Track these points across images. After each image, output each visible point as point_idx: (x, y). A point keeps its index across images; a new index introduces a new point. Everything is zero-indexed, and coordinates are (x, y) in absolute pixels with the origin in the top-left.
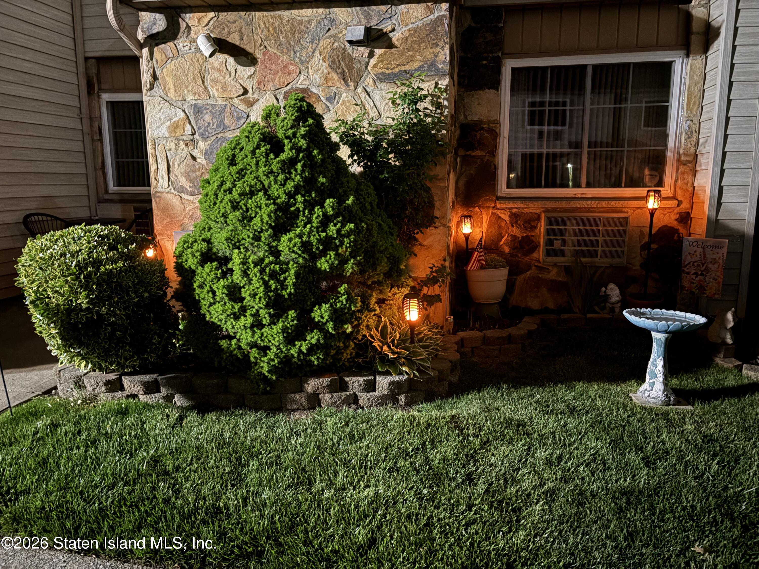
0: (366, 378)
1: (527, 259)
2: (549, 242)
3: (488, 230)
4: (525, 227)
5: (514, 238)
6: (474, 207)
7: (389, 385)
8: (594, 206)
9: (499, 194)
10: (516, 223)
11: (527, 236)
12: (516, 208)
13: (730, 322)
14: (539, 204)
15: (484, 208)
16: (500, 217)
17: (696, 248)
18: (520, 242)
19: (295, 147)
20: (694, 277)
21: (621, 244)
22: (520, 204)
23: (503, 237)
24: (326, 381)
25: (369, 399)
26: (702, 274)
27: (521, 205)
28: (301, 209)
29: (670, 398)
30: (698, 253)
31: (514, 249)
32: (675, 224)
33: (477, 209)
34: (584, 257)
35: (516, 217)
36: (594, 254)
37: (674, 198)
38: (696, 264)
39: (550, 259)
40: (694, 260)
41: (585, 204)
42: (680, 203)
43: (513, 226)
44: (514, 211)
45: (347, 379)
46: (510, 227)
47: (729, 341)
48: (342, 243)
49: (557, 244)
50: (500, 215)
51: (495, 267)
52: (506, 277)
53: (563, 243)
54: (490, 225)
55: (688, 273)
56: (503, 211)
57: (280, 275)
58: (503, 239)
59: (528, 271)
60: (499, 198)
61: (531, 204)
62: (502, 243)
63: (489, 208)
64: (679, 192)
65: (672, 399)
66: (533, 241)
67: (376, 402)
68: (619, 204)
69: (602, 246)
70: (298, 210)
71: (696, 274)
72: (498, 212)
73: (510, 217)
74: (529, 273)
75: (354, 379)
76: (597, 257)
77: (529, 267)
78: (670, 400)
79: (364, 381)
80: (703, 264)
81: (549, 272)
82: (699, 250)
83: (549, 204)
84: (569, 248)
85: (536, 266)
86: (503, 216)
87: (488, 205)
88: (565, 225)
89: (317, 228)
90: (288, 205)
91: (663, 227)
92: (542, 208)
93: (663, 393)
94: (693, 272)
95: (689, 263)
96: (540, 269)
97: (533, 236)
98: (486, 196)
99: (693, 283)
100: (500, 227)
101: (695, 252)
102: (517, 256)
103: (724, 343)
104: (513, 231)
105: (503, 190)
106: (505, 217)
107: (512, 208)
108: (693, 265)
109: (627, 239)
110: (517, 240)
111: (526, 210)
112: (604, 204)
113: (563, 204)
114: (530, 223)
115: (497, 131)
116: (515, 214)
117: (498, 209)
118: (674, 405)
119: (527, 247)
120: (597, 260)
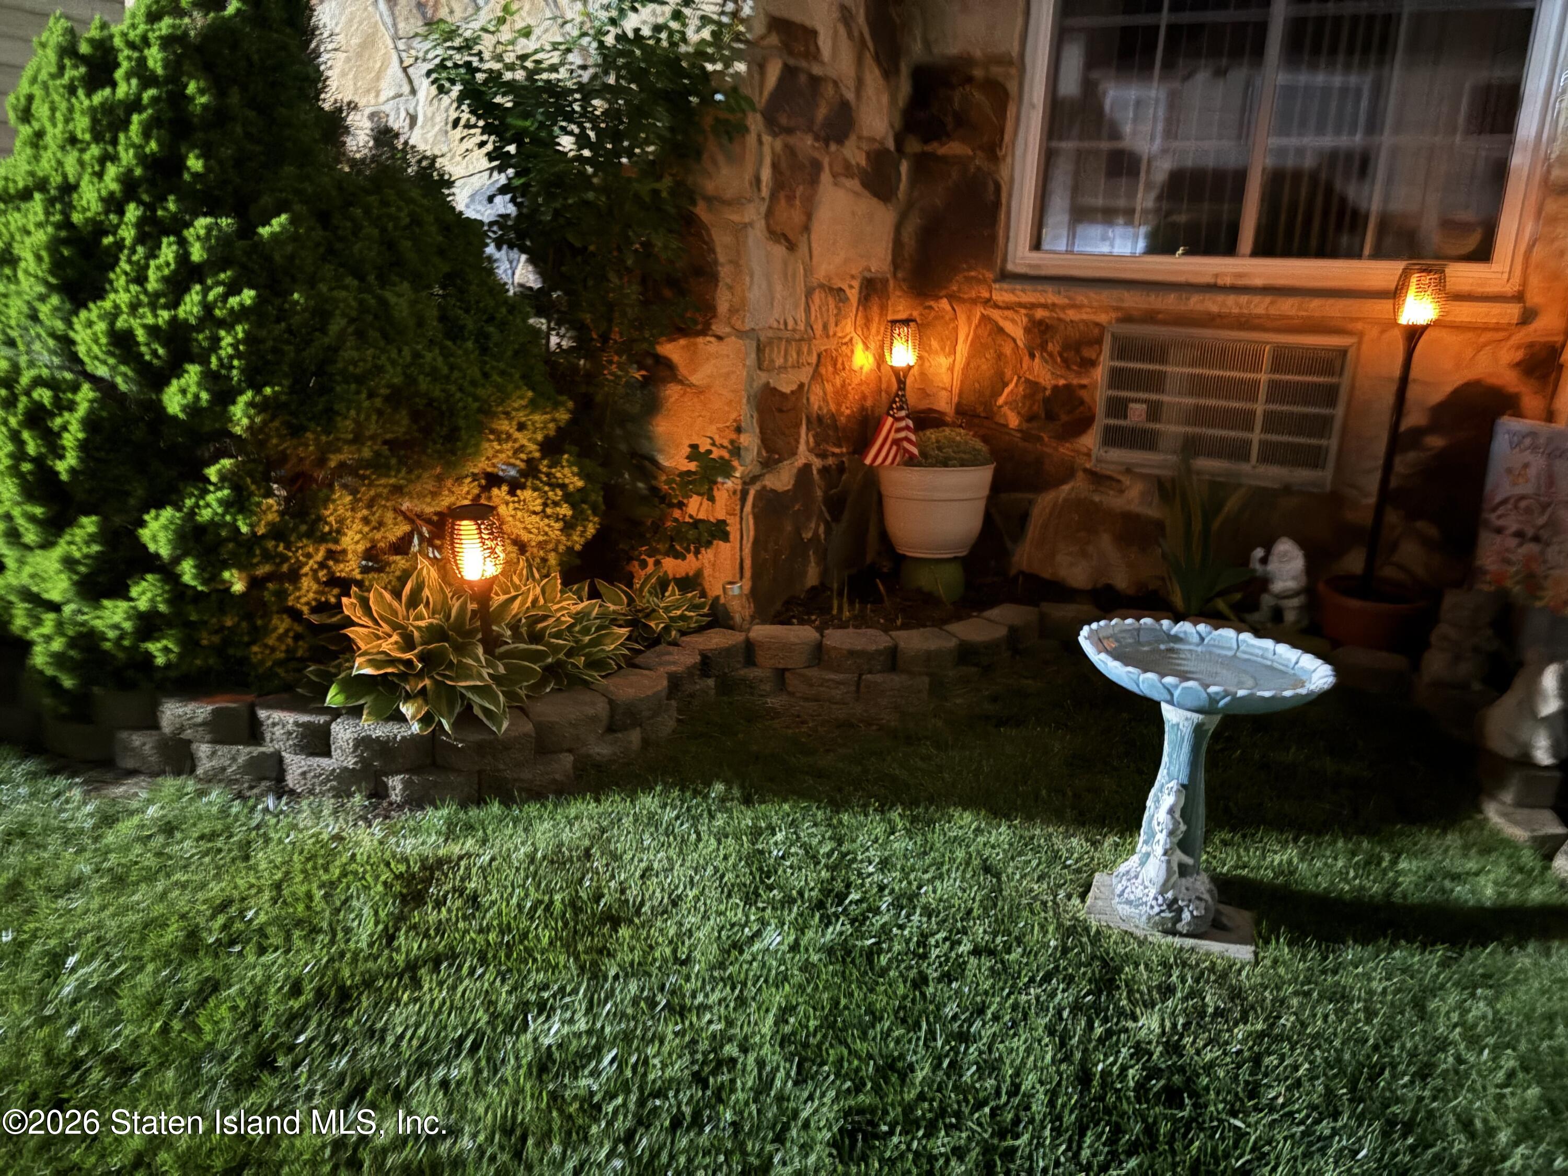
0: (304, 718)
1: (1065, 450)
2: (1117, 408)
3: (968, 364)
4: (1065, 361)
5: (1033, 387)
6: (937, 298)
7: (356, 747)
8: (1260, 310)
9: (1010, 267)
10: (1043, 347)
11: (1067, 387)
12: (1044, 306)
13: (1545, 698)
14: (1106, 296)
15: (961, 301)
16: (1001, 330)
17: (1528, 456)
18: (1046, 401)
19: (141, 71)
20: (1512, 542)
21: (1322, 426)
22: (1050, 296)
23: (1006, 385)
24: (201, 711)
25: (304, 774)
26: (1536, 539)
27: (1060, 300)
28: (128, 242)
29: (1180, 910)
30: (1532, 472)
31: (1030, 418)
32: (1509, 380)
33: (944, 304)
34: (1210, 455)
35: (1043, 333)
36: (1239, 451)
37: (1519, 297)
38: (1523, 504)
39: (1117, 455)
40: (1519, 490)
41: (1231, 304)
42: (1528, 317)
43: (1032, 356)
44: (1040, 314)
45: (262, 714)
46: (1026, 358)
47: (1543, 755)
48: (215, 341)
49: (1137, 413)
50: (1002, 323)
51: (945, 463)
52: (985, 492)
53: (1155, 411)
54: (977, 349)
55: (1499, 531)
56: (1009, 313)
57: (52, 415)
58: (1007, 391)
59: (1063, 481)
60: (1005, 276)
61: (1082, 296)
62: (1001, 401)
63: (974, 301)
64: (1535, 281)
65: (1186, 916)
66: (1082, 402)
67: (323, 783)
68: (1333, 309)
69: (1265, 430)
70: (119, 245)
71: (1519, 534)
72: (995, 314)
73: (1027, 330)
74: (1066, 488)
75: (277, 715)
76: (1246, 458)
77: (1068, 473)
78: (1178, 919)
79: (296, 724)
80: (1544, 507)
81: (1122, 491)
82: (1538, 463)
83: (1134, 301)
84: (1172, 429)
85: (1086, 470)
86: (1008, 327)
87: (973, 294)
88: (1163, 361)
89: (157, 295)
90: (99, 229)
91: (1467, 385)
92: (1117, 309)
93: (1162, 892)
94: (1514, 527)
95: (1504, 502)
96: (1098, 479)
97: (1084, 387)
98: (970, 269)
99: (1508, 562)
100: (1000, 356)
101: (1526, 466)
102: (1039, 439)
103: (1526, 761)
104: (1031, 369)
105: (1019, 254)
106: (1016, 329)
107: (1033, 306)
108: (1516, 507)
109: (1339, 411)
110: (1040, 396)
111: (1071, 315)
112: (1287, 307)
113: (1169, 302)
114: (1078, 351)
115: (1012, 87)
116: (1041, 322)
117: (996, 306)
118: (1189, 935)
119: (1064, 418)
120: (1245, 467)
